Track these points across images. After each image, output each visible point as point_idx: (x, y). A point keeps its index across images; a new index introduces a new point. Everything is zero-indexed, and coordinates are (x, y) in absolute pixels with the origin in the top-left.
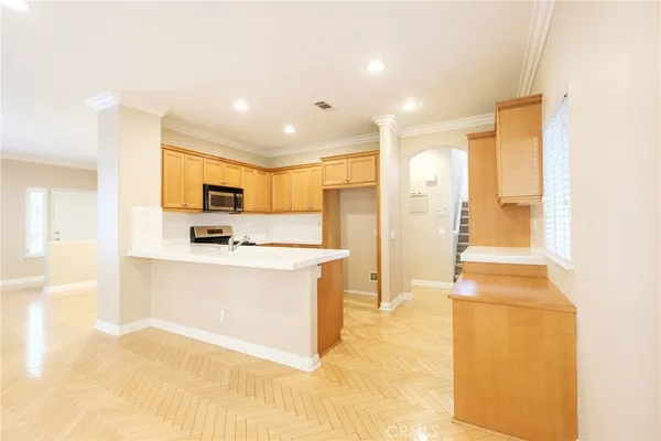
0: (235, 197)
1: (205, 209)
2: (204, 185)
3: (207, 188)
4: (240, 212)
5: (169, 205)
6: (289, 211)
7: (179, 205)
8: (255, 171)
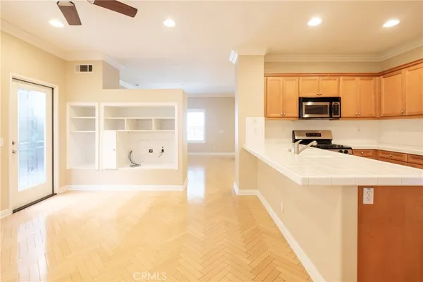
0: (330, 106)
1: (300, 117)
2: (300, 98)
3: (302, 100)
4: (338, 118)
5: (272, 115)
6: (402, 116)
7: (279, 115)
8: (358, 79)
